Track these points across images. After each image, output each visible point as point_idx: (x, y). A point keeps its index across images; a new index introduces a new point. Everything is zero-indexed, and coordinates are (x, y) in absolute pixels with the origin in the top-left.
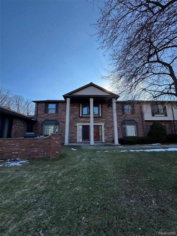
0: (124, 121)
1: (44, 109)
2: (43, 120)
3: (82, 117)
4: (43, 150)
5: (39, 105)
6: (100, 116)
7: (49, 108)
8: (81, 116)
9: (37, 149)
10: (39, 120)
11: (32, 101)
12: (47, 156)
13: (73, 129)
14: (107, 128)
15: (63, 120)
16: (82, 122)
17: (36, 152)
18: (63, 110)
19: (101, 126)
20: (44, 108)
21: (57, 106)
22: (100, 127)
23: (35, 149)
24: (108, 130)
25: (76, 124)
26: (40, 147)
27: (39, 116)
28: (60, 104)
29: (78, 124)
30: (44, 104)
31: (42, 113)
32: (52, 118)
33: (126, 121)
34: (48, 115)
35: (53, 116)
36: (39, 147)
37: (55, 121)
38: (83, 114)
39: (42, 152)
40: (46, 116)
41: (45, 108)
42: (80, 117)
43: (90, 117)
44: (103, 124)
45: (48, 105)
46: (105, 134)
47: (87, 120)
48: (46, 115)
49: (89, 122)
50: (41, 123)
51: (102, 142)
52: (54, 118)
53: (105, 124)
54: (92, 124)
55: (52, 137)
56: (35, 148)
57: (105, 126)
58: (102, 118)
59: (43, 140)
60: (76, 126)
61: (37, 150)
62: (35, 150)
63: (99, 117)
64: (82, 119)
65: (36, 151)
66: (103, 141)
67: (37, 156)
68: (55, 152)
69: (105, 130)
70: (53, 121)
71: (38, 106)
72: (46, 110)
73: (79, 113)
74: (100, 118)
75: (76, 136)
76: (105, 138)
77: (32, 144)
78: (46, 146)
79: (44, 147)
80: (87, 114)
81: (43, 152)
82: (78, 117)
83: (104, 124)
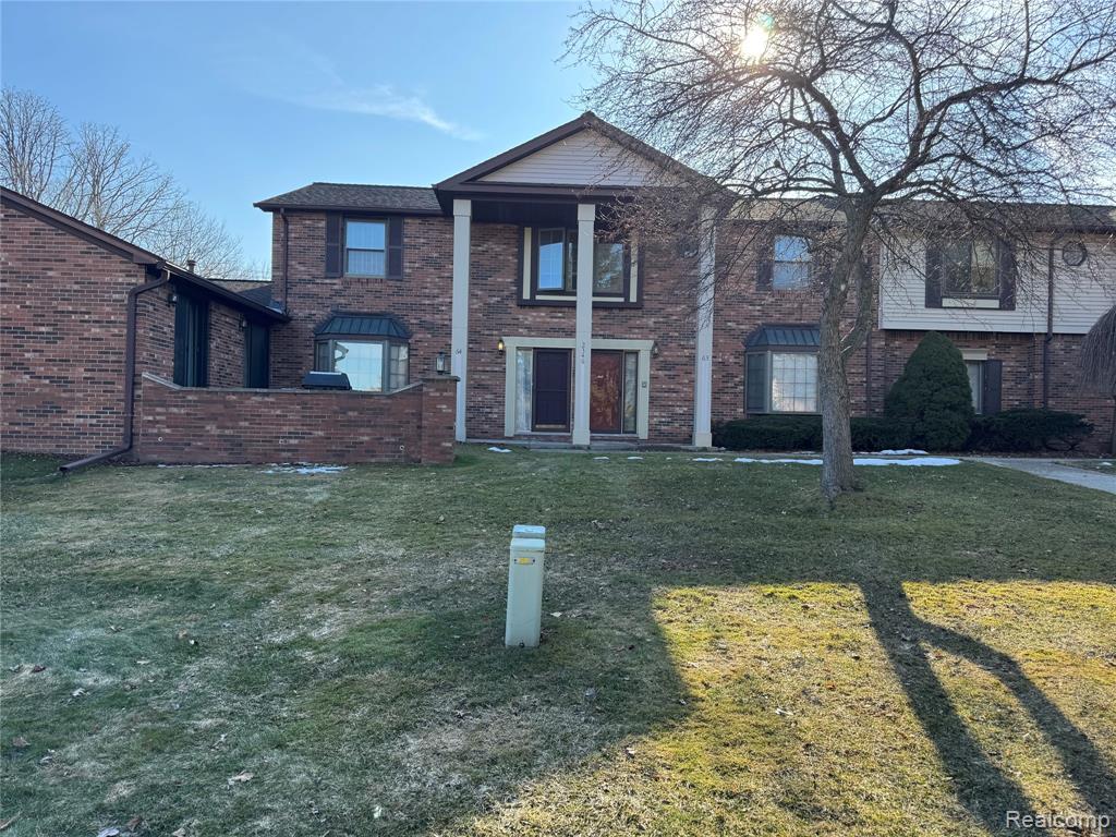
0: (762, 331)
1: (320, 252)
2: (321, 314)
3: (532, 305)
4: (394, 435)
5: (296, 228)
6: (633, 298)
7: (348, 246)
8: (526, 295)
9: (369, 430)
10: (299, 312)
11: (256, 205)
12: (407, 456)
13: (484, 364)
14: (666, 366)
15: (428, 318)
16: (533, 330)
17: (367, 442)
18: (427, 261)
19: (636, 353)
20: (322, 243)
21: (394, 237)
22: (630, 361)
23: (362, 430)
24: (670, 377)
25: (501, 341)
26: (381, 426)
27: (294, 290)
28: (411, 227)
29: (510, 344)
30: (323, 224)
31: (313, 271)
32: (370, 305)
33: (770, 332)
34: (348, 284)
35: (377, 294)
36: (375, 426)
37: (385, 322)
38: (541, 286)
39: (388, 443)
40: (338, 293)
41: (328, 248)
42: (523, 305)
43: (573, 305)
44: (644, 346)
45: (344, 230)
46: (652, 400)
47: (558, 320)
48: (338, 284)
49: (571, 333)
50: (311, 326)
51: (635, 440)
52: (381, 306)
53: (656, 344)
54: (582, 343)
55: (425, 389)
56: (361, 426)
57: (654, 356)
58: (640, 313)
59: (389, 401)
60: (503, 352)
61: (368, 435)
62: (363, 435)
63: (626, 306)
64: (530, 317)
65: (366, 438)
66: (643, 432)
67: (373, 456)
68: (438, 445)
69: (653, 378)
70: (376, 322)
71: (287, 232)
72: (335, 259)
73: (519, 282)
74: (632, 313)
75: (502, 404)
76: (651, 417)
77: (351, 413)
78: (400, 422)
79: (394, 427)
80: (559, 285)
81: (394, 443)
82: (512, 304)
83: (652, 342)
